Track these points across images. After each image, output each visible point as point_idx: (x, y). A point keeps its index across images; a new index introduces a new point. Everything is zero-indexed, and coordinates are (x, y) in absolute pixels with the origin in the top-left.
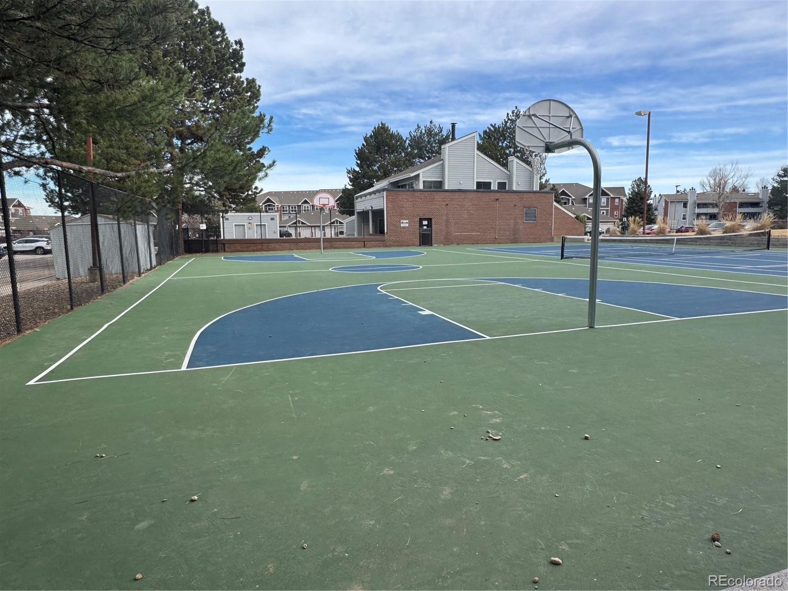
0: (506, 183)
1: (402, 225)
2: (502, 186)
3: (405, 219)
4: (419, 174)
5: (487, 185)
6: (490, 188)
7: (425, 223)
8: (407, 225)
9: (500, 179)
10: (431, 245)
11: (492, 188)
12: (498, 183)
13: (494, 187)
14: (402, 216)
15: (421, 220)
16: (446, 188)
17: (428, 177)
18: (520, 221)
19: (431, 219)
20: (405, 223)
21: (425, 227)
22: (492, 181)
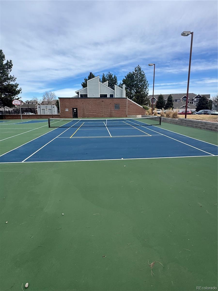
0: (113, 95)
1: (66, 110)
2: (112, 96)
3: (67, 108)
4: (79, 92)
5: (106, 96)
6: (107, 97)
7: (75, 110)
8: (68, 110)
9: (111, 93)
10: (78, 118)
11: (108, 97)
12: (110, 95)
13: (108, 96)
14: (66, 107)
15: (73, 109)
16: (88, 97)
17: (82, 93)
18: (112, 109)
19: (77, 108)
20: (67, 110)
21: (75, 111)
22: (107, 94)
